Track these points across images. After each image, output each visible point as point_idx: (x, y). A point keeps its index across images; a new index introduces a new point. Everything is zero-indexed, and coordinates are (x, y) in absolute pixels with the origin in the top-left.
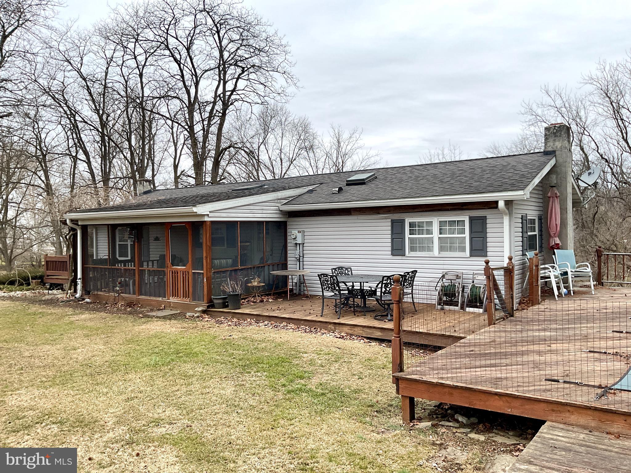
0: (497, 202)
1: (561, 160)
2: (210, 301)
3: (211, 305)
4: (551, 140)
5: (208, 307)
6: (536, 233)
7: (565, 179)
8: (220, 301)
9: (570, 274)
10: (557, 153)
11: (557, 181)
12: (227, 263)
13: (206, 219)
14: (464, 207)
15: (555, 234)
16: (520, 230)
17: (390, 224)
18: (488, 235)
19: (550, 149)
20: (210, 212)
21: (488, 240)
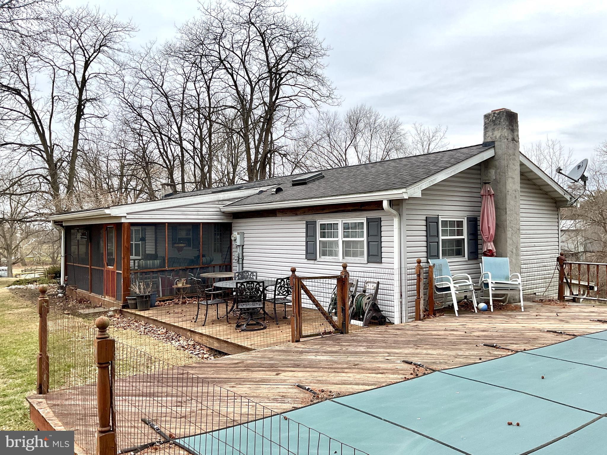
1: (500, 152)
2: (125, 300)
4: (490, 129)
5: (124, 307)
6: (465, 236)
7: (504, 175)
8: (133, 302)
9: (490, 285)
10: (496, 144)
11: (495, 177)
12: (153, 264)
13: (123, 220)
14: (363, 208)
15: (488, 238)
16: (424, 233)
17: (304, 226)
18: (383, 239)
19: (489, 140)
20: (128, 214)
21: (383, 244)
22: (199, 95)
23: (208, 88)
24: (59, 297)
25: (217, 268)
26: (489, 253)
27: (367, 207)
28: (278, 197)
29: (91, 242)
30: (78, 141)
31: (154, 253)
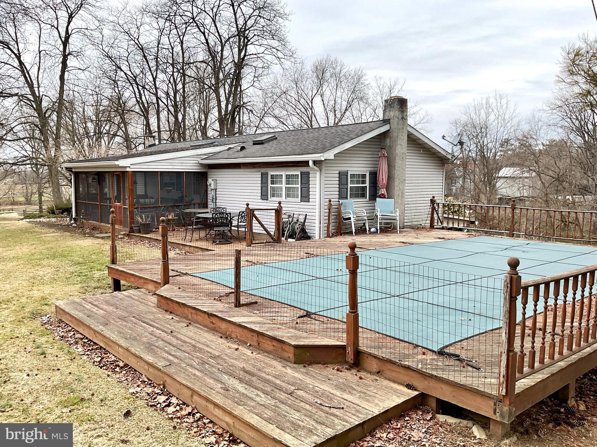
0: (307, 162)
1: (393, 127)
2: (131, 228)
3: (132, 230)
4: (388, 110)
5: (130, 232)
6: (367, 184)
7: (395, 143)
8: (137, 228)
9: (379, 217)
10: (391, 121)
11: (390, 144)
12: (150, 202)
13: (128, 169)
14: (298, 165)
15: (382, 186)
16: (338, 182)
17: (260, 176)
18: (310, 186)
19: (386, 118)
20: (131, 165)
21: (310, 190)
22: (172, 48)
23: (182, 42)
24: (74, 227)
25: (197, 206)
26: (383, 196)
27: (301, 164)
28: (242, 154)
29: (99, 184)
30: (63, 91)
31: (144, 194)
